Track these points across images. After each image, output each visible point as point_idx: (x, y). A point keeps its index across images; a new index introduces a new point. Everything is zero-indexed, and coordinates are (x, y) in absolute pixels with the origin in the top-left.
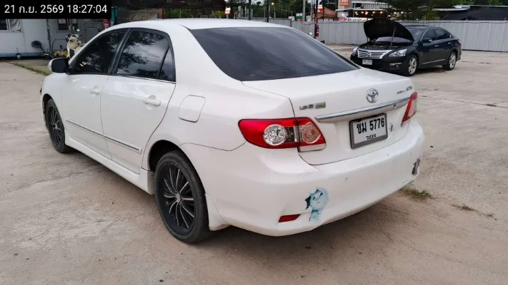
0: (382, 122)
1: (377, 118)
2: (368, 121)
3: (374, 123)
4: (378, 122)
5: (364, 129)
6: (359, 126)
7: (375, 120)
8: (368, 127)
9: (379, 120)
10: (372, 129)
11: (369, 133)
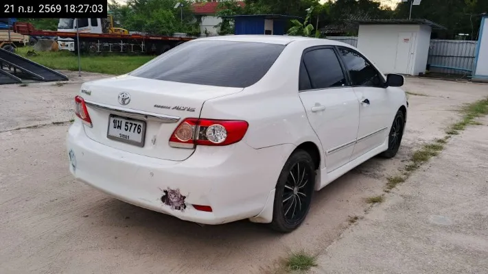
0: (138, 128)
1: (133, 122)
2: (124, 122)
3: (129, 125)
4: (134, 126)
5: (118, 126)
6: (114, 122)
7: (132, 124)
8: (123, 126)
9: (136, 125)
10: (126, 130)
11: (123, 131)
